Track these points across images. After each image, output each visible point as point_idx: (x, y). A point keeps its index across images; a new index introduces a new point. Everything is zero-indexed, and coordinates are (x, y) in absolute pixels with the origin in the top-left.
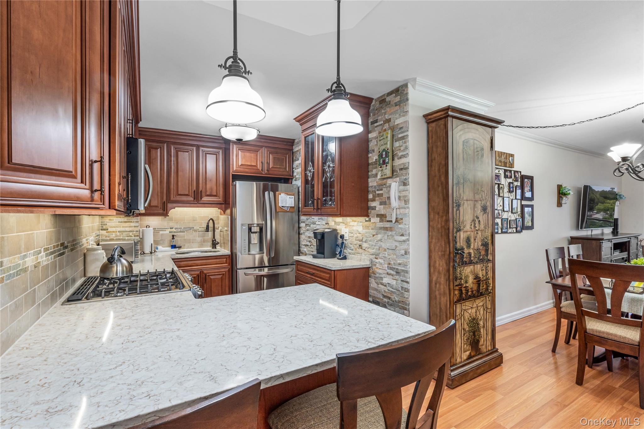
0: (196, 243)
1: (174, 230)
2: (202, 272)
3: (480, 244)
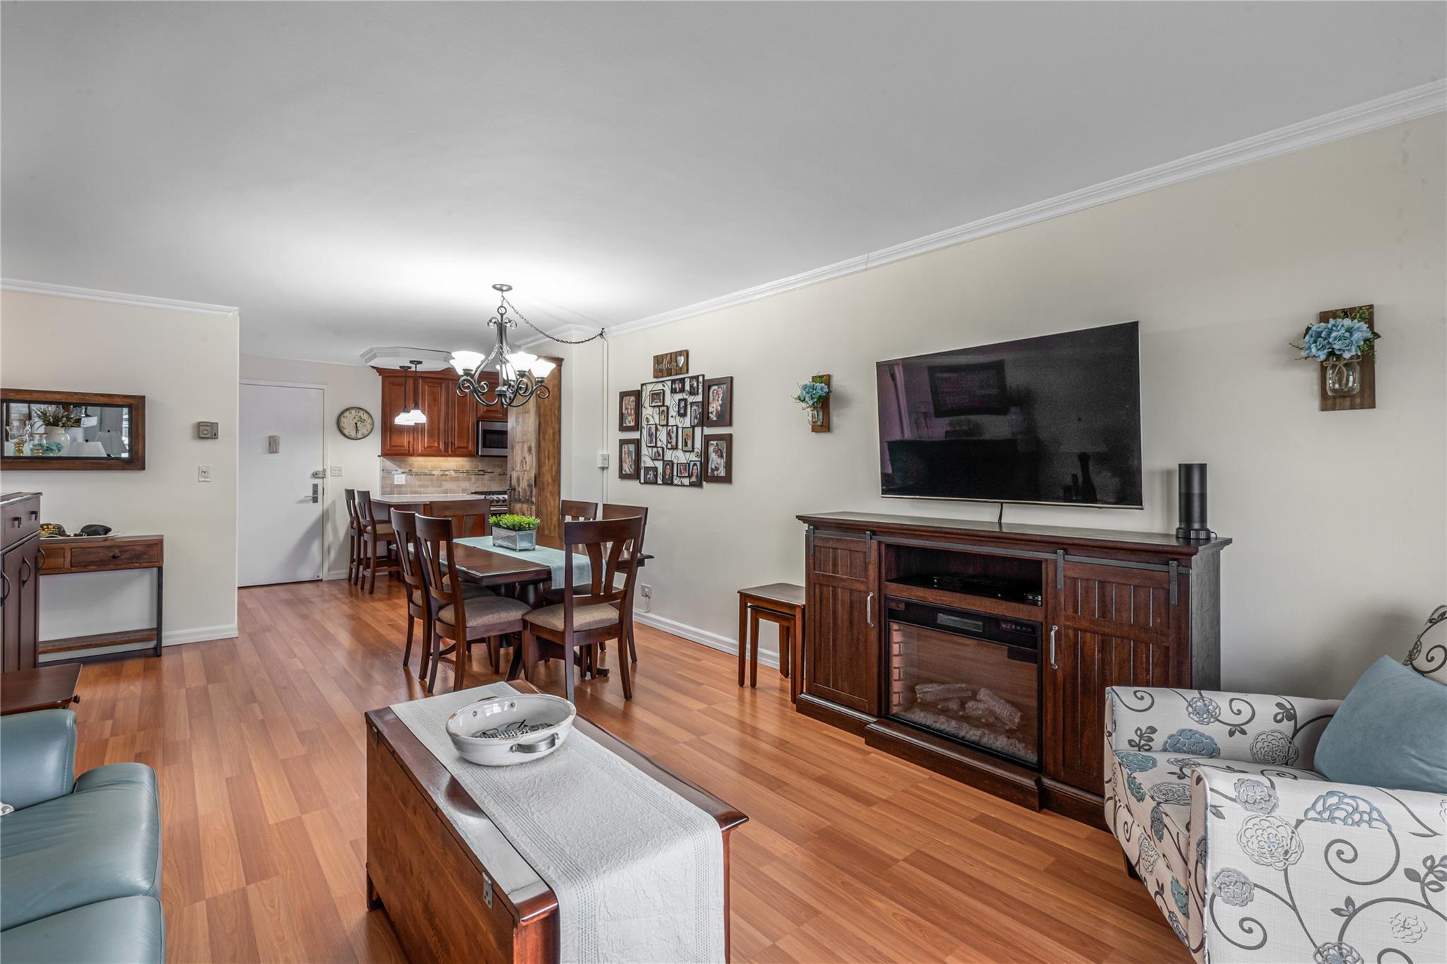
3: (526, 484)
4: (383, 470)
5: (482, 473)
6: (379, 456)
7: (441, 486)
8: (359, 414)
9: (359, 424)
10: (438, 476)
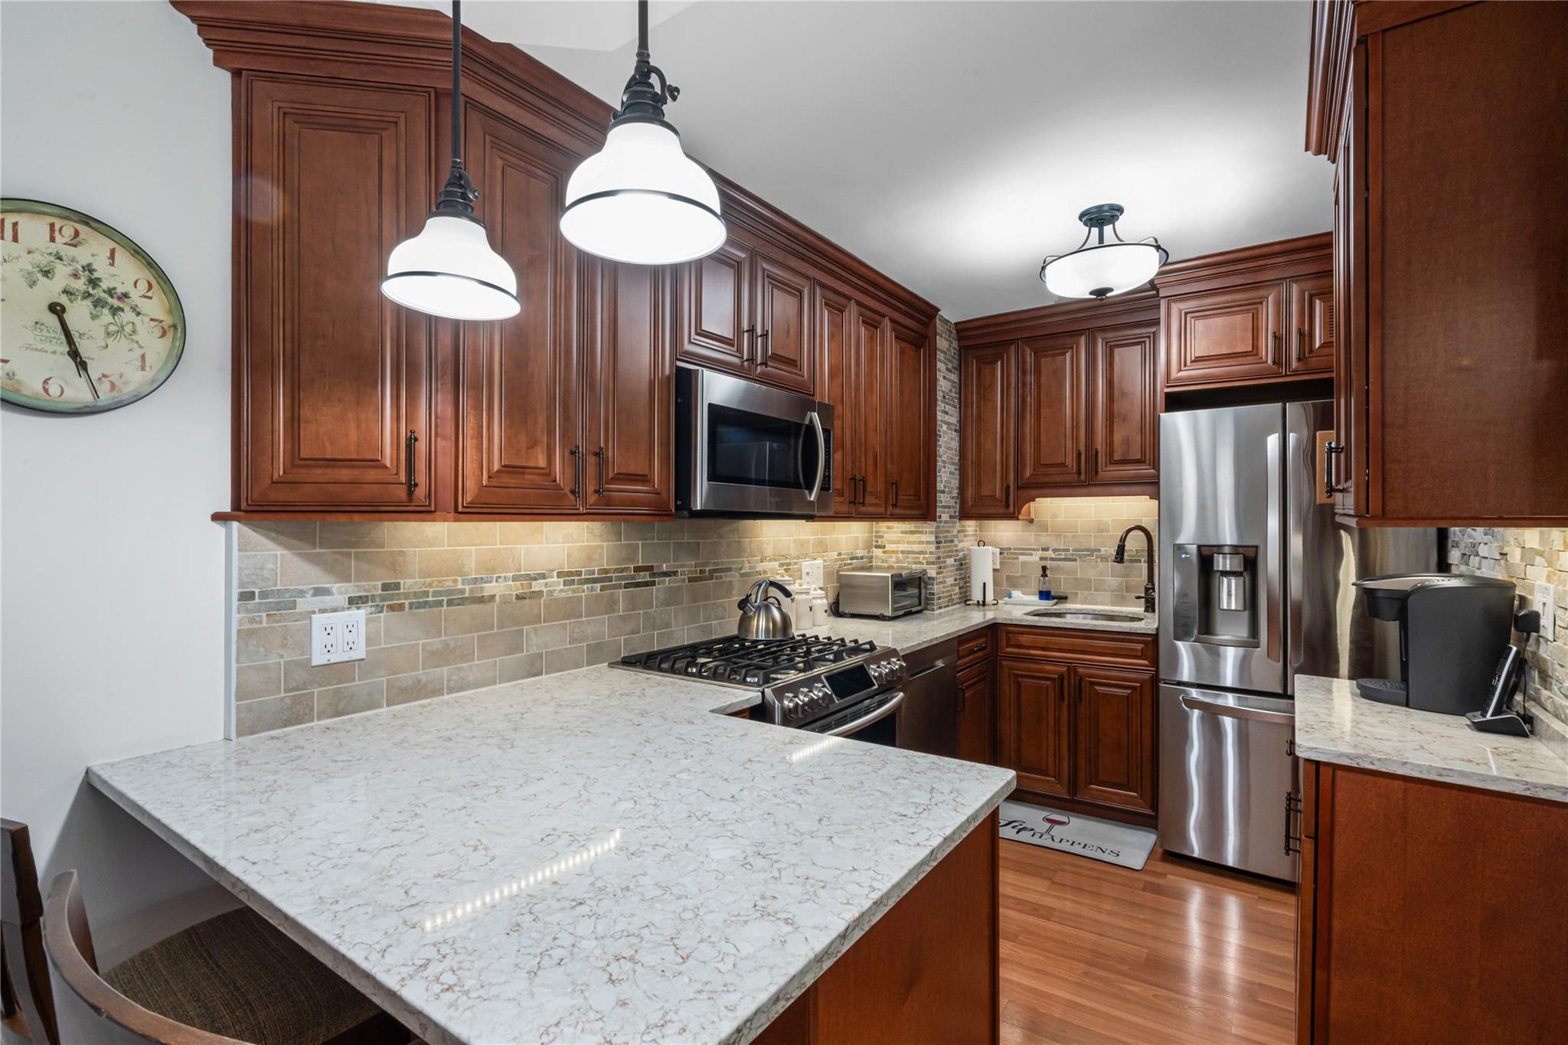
0: (1105, 590)
1: (1050, 554)
2: (1072, 669)
4: (246, 596)
5: (645, 577)
6: (217, 517)
7: (516, 648)
8: (81, 256)
9: (78, 314)
10: (505, 600)
